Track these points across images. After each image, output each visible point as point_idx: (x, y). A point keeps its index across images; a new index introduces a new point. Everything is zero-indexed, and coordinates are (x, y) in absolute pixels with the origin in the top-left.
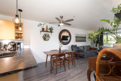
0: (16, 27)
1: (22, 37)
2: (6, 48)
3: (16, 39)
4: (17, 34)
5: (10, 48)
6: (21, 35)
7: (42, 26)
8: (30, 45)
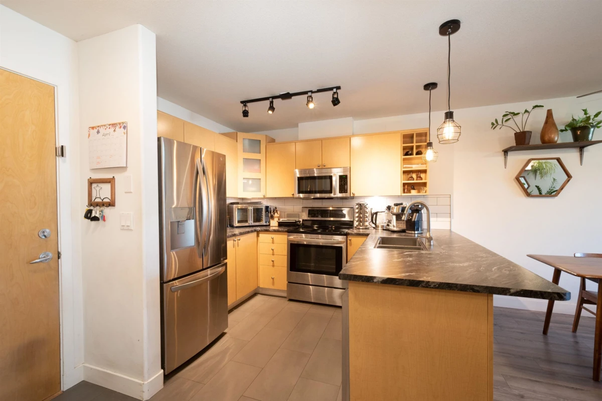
0: (404, 148)
1: (425, 184)
2: (375, 224)
3: (404, 192)
4: (406, 176)
5: (385, 225)
6: (419, 178)
7: (518, 123)
8: (450, 215)
